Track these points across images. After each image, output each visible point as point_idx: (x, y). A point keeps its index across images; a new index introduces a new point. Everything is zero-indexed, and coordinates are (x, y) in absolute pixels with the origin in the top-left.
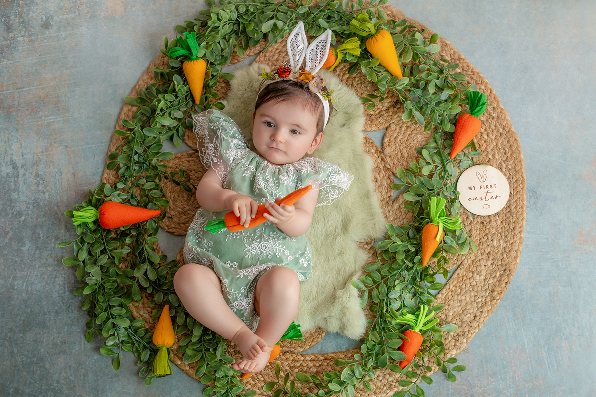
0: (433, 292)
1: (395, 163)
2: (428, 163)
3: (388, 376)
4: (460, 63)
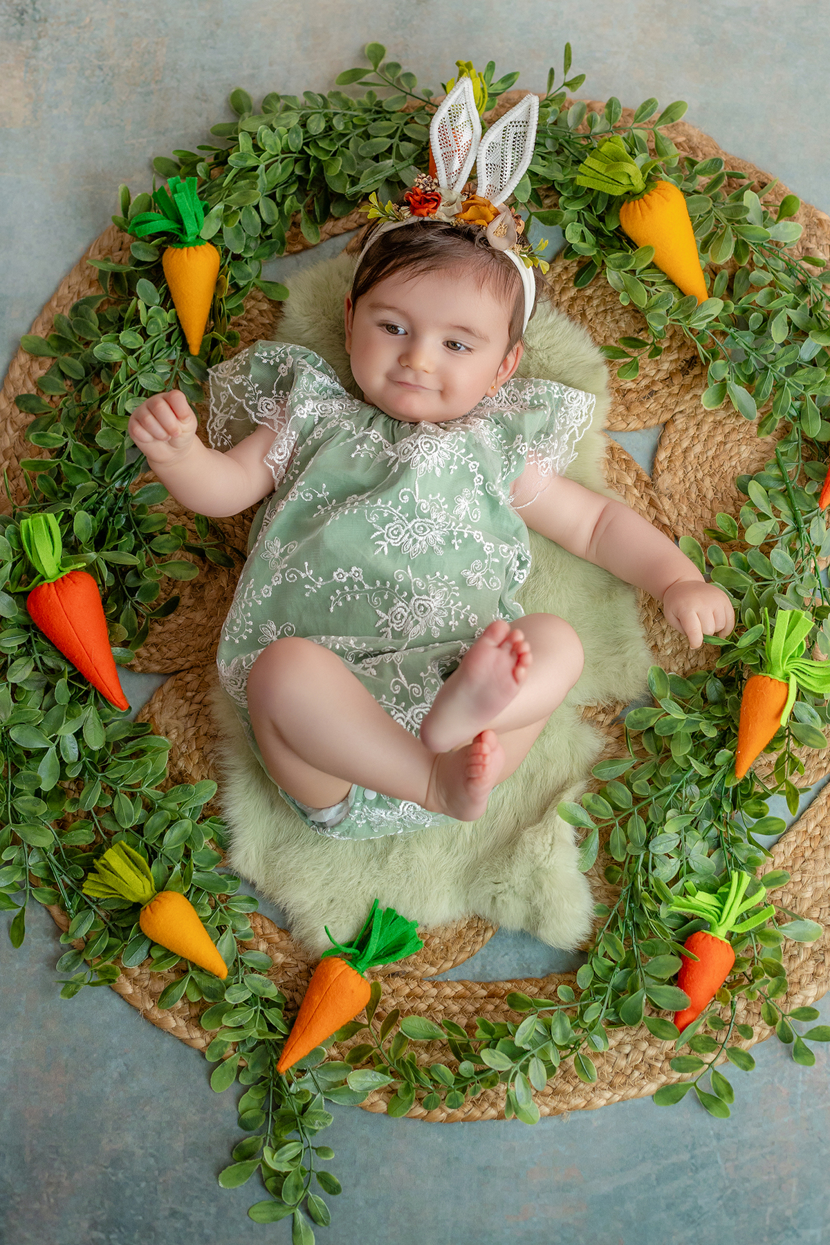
0: (763, 839)
1: (683, 513)
2: (762, 517)
3: (645, 1045)
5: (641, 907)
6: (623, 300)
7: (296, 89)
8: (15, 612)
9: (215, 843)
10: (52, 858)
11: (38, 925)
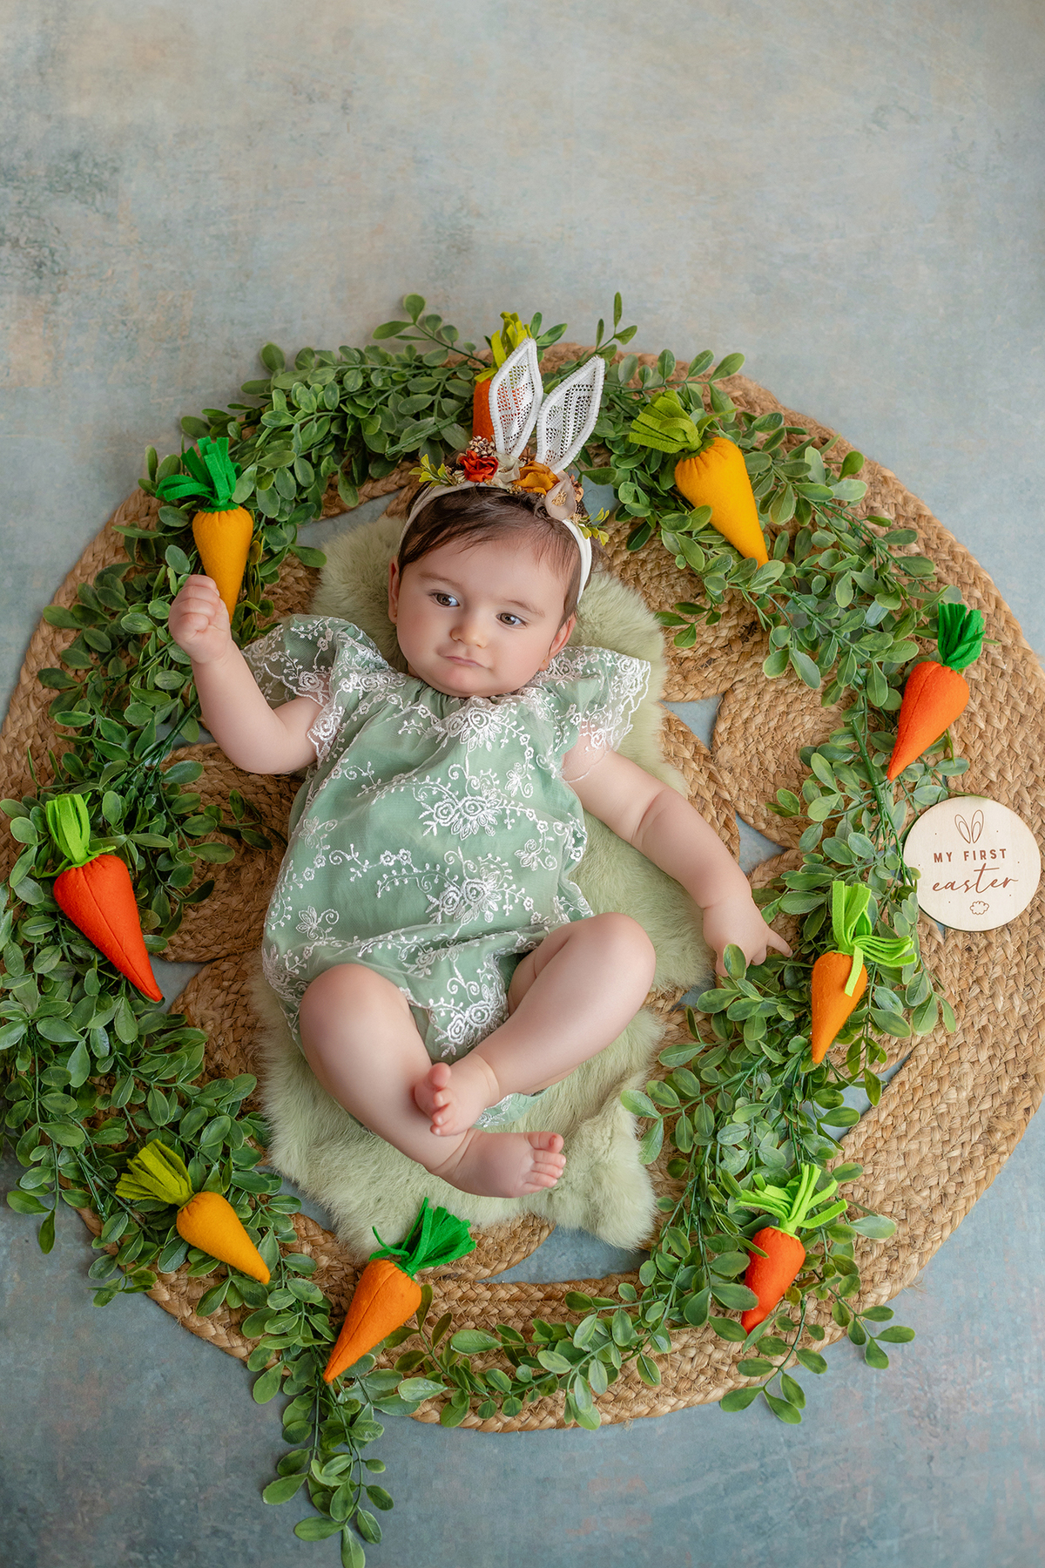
0: (832, 1130)
1: (744, 788)
2: (826, 791)
3: (710, 1348)
4: (920, 527)
5: (708, 1201)
6: (679, 563)
7: (331, 344)
8: (40, 898)
9: (255, 1140)
10: (83, 1158)
11: (68, 1229)
